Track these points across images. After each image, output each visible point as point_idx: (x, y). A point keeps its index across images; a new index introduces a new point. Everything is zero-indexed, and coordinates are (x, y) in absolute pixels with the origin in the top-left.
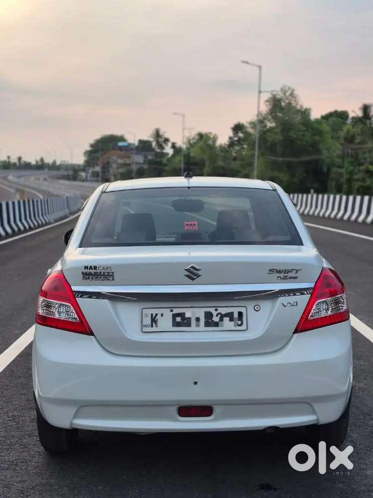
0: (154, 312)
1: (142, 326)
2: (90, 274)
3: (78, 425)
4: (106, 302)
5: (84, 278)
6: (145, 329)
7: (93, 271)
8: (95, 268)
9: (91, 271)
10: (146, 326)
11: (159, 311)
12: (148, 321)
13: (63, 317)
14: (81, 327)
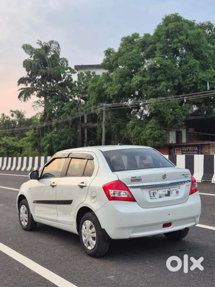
0: (153, 191)
1: (151, 197)
2: (134, 180)
3: (132, 236)
4: (139, 189)
5: (131, 182)
6: (152, 198)
7: (135, 179)
8: (135, 177)
9: (134, 178)
10: (152, 197)
11: (155, 191)
12: (152, 195)
13: (126, 196)
14: (131, 199)
